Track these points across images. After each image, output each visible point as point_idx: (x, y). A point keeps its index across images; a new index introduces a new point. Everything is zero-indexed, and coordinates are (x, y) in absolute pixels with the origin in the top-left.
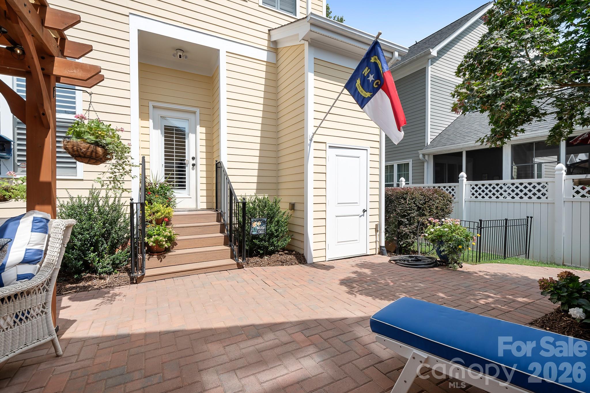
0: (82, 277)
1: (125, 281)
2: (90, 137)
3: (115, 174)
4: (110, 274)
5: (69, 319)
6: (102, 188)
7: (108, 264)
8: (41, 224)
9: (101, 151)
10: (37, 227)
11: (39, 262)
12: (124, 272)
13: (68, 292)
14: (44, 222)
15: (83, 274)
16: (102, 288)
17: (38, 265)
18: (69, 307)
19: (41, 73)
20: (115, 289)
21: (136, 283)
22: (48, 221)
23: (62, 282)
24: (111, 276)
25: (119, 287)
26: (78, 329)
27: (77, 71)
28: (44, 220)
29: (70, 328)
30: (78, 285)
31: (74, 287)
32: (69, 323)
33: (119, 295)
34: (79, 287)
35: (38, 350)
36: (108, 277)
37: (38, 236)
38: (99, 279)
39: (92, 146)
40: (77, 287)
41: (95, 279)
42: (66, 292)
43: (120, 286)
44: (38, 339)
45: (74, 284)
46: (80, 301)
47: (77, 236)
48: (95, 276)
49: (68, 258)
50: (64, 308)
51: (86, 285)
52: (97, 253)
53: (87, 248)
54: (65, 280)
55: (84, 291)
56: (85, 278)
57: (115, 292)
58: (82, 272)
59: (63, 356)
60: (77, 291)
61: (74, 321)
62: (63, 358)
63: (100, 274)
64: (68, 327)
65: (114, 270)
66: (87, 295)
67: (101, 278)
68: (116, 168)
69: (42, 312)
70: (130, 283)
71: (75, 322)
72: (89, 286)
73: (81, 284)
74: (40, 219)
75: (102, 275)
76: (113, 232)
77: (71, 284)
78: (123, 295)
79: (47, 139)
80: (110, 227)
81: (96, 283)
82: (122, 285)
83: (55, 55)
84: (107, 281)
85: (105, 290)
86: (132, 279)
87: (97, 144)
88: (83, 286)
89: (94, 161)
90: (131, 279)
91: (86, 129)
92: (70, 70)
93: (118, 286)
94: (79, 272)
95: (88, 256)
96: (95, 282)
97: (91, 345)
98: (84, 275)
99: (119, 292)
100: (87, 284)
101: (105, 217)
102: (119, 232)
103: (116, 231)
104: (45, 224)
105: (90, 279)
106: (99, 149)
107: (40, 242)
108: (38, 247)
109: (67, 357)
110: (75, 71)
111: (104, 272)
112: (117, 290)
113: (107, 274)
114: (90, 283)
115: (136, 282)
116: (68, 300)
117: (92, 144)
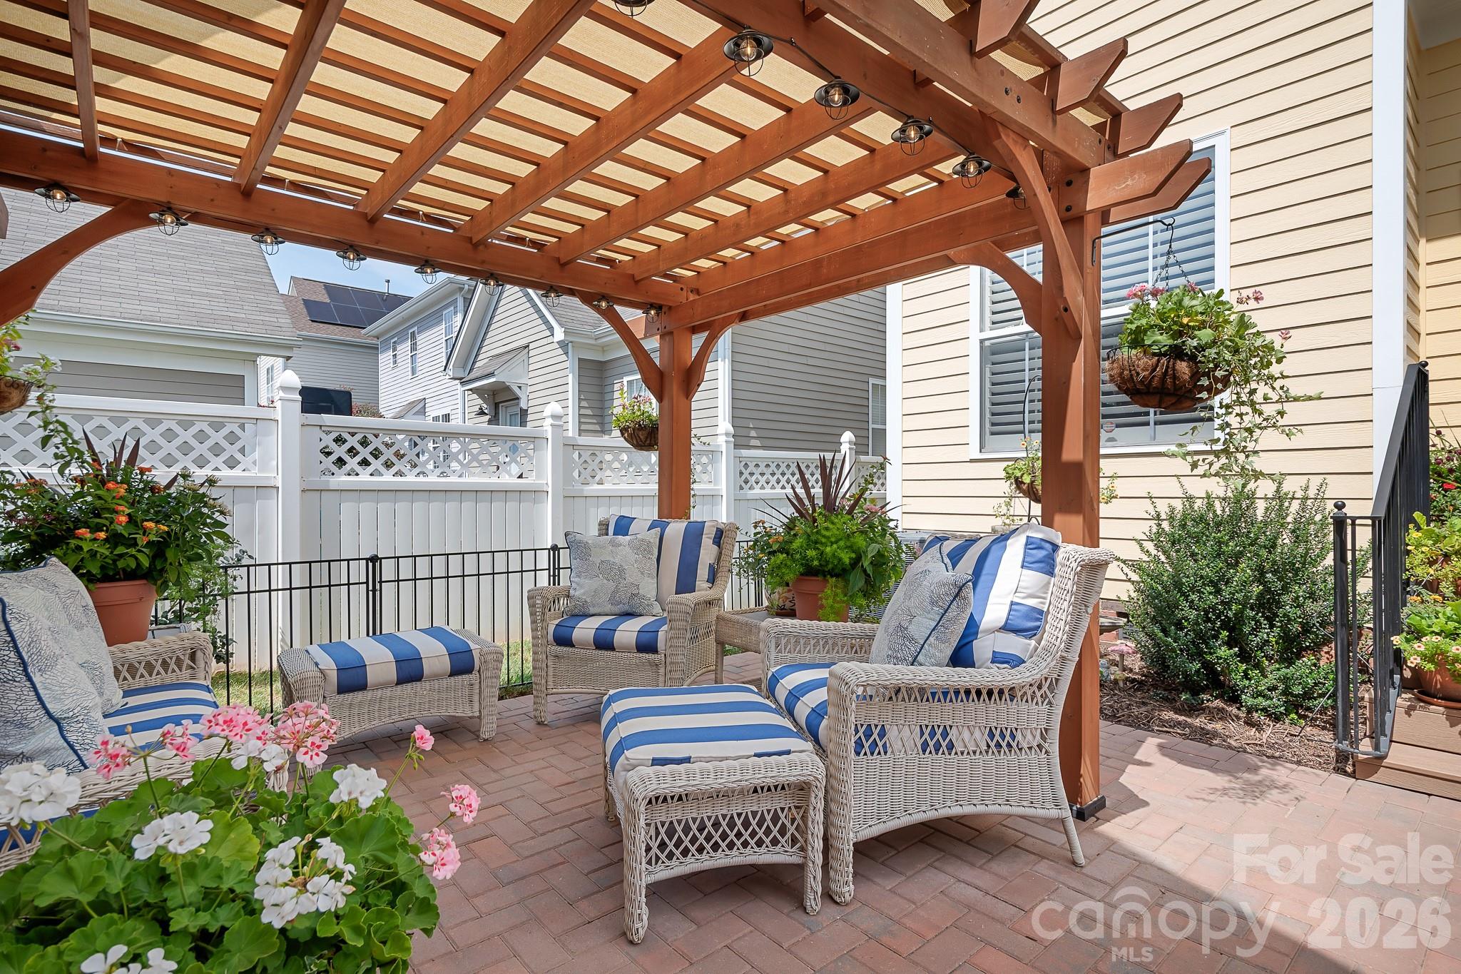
0: (1203, 703)
1: (1319, 756)
2: (1160, 338)
3: (1228, 430)
4: (1277, 718)
5: (1136, 793)
6: (1194, 473)
7: (1274, 688)
8: (1041, 554)
9: (1187, 371)
10: (1033, 560)
11: (1035, 635)
12: (1324, 728)
13: (1165, 729)
14: (1047, 550)
15: (1205, 697)
16: (1245, 751)
17: (1033, 642)
18: (1148, 764)
19: (1056, 221)
20: (1278, 767)
21: (1353, 775)
22: (1055, 548)
23: (1157, 701)
24: (1278, 725)
25: (1294, 766)
26: (1142, 826)
27: (1135, 178)
28: (1048, 546)
29: (1128, 814)
30: (1189, 720)
31: (1179, 723)
32: (1134, 802)
33: (1284, 788)
34: (1190, 726)
35: (1053, 829)
36: (1269, 725)
37: (1033, 578)
38: (1245, 722)
39: (1164, 360)
40: (1186, 725)
41: (1233, 720)
42: (1161, 729)
43: (1299, 763)
44: (1008, 801)
45: (1181, 715)
46: (1180, 761)
47: (1189, 595)
48: (1235, 711)
49: (1167, 646)
50: (1140, 763)
51: (1209, 727)
52: (1237, 649)
53: (1213, 629)
54: (1166, 699)
55: (1200, 741)
56: (1208, 707)
57: (1276, 777)
58: (1204, 690)
59: (1084, 870)
60: (1185, 735)
61: (1145, 804)
62: (1083, 874)
63: (1250, 710)
64: (1125, 810)
65: (1287, 713)
66: (1201, 754)
67: (1249, 723)
68: (1231, 413)
69: (1039, 746)
70: (1334, 769)
71: (1143, 807)
72: (1215, 734)
73: (1198, 722)
74: (1039, 542)
75: (1255, 715)
76: (1285, 598)
77: (1176, 713)
78: (1296, 793)
79: (1075, 364)
80: (1279, 585)
81: (1236, 731)
82: (1306, 765)
83: (1090, 166)
84: (1265, 736)
85: (1255, 760)
86: (1342, 757)
87: (1177, 352)
88: (1201, 728)
89: (1174, 400)
90: (1338, 755)
91: (1154, 320)
92: (1119, 185)
93: (1292, 762)
94: (1195, 690)
95: (1215, 653)
96: (1233, 727)
97: (1149, 881)
98: (1208, 701)
99: (1288, 780)
100: (1212, 726)
101: (1264, 553)
102: (1309, 602)
103: (1298, 597)
104: (1047, 555)
105: (1221, 715)
106: (1183, 367)
107: (1037, 591)
108: (1032, 602)
109: (1091, 877)
110: (1129, 182)
111: (1262, 710)
112: (1282, 773)
113: (1269, 716)
114: (1218, 726)
115: (1354, 772)
116: (1156, 749)
117: (1164, 355)
